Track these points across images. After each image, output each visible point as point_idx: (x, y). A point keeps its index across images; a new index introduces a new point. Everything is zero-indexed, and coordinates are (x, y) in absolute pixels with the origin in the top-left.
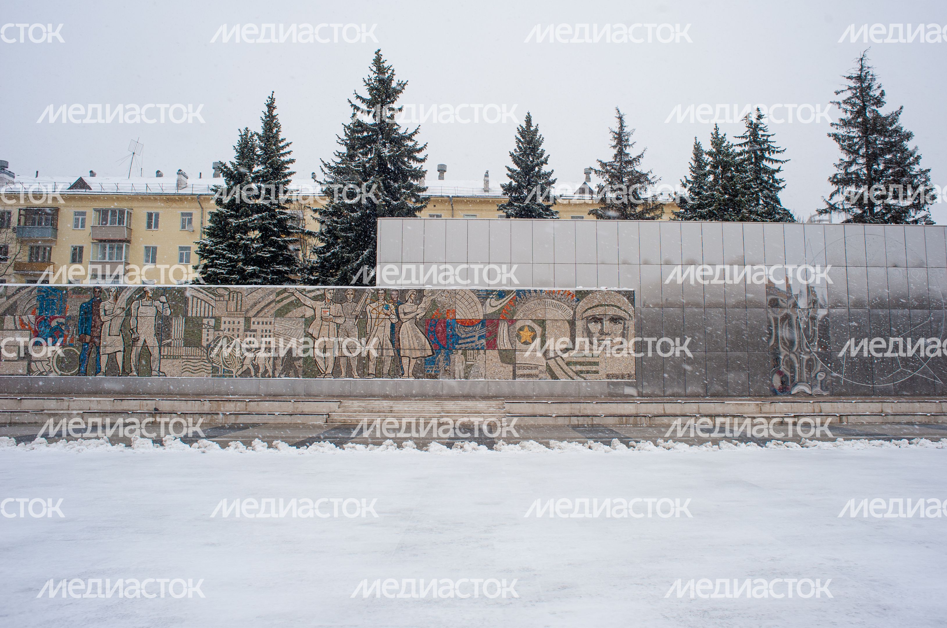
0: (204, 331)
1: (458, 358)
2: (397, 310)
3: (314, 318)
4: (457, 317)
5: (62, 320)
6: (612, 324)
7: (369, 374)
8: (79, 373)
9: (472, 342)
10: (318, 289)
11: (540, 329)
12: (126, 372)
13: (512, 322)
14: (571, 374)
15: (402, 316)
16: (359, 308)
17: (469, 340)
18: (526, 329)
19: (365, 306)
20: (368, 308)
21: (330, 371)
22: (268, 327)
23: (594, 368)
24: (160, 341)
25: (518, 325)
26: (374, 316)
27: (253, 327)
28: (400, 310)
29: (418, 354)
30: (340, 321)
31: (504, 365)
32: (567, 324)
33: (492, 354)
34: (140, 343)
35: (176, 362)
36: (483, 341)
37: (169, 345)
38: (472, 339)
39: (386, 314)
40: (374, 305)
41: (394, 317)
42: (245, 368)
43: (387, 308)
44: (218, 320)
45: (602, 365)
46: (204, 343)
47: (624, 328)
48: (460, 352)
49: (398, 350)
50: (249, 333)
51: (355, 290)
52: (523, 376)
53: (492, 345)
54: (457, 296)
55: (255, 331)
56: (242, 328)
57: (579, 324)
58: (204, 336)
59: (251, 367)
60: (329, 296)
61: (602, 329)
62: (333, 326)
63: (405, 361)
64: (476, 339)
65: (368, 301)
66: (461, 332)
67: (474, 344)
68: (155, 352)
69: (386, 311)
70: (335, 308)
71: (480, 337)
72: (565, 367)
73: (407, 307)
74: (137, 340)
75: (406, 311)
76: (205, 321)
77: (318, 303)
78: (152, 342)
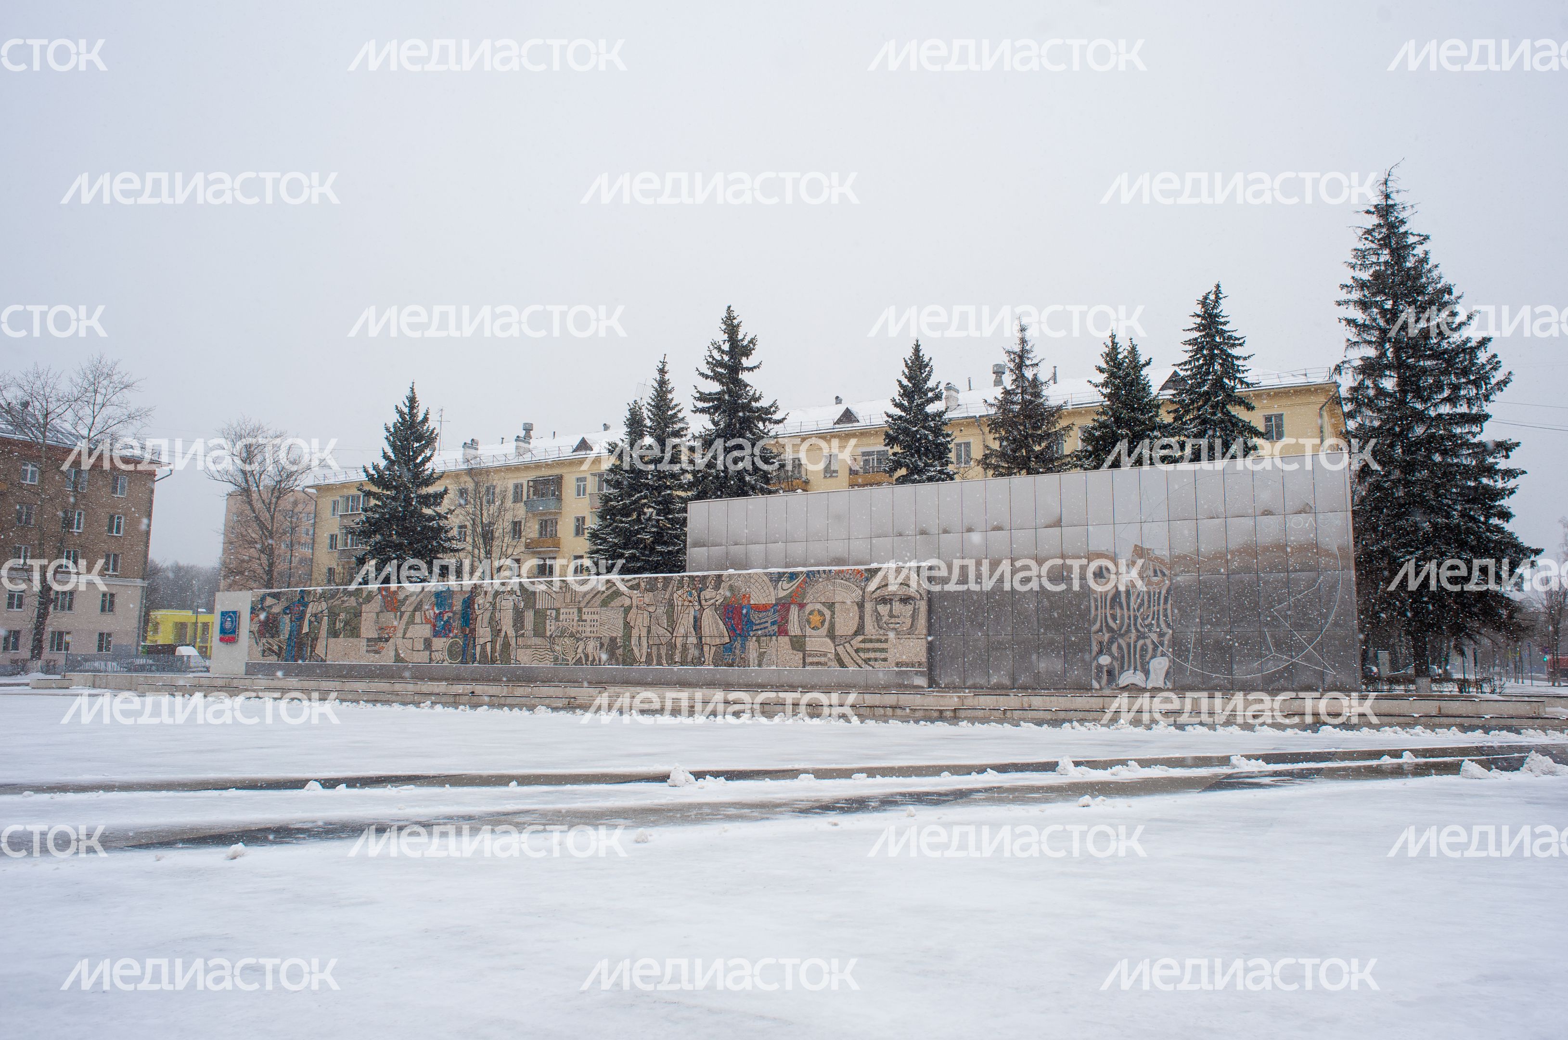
0: (548, 622)
1: (752, 644)
2: (699, 597)
3: (630, 607)
4: (752, 602)
5: (451, 614)
6: (902, 606)
7: (676, 663)
8: (462, 662)
9: (765, 628)
10: (634, 579)
11: (829, 613)
12: (493, 661)
13: (802, 606)
14: (860, 662)
15: (703, 602)
16: (667, 596)
17: (762, 626)
18: (816, 613)
19: (672, 595)
20: (675, 595)
21: (643, 659)
22: (595, 617)
23: (883, 655)
24: (516, 631)
25: (809, 608)
26: (680, 604)
27: (584, 617)
28: (702, 597)
29: (718, 641)
30: (651, 609)
31: (795, 652)
32: (856, 608)
33: (784, 640)
34: (503, 634)
35: (528, 651)
36: (775, 628)
37: (523, 635)
38: (766, 625)
39: (690, 602)
40: (679, 592)
41: (696, 604)
42: (578, 656)
43: (691, 595)
44: (558, 610)
45: (892, 651)
46: (548, 634)
47: (914, 609)
48: (754, 638)
49: (701, 638)
50: (581, 623)
51: (664, 578)
52: (811, 664)
53: (783, 631)
54: (752, 580)
55: (586, 621)
56: (576, 618)
57: (868, 606)
58: (548, 627)
59: (583, 656)
60: (643, 585)
61: (891, 610)
62: (646, 614)
63: (706, 648)
64: (768, 624)
65: (675, 588)
66: (755, 617)
67: (766, 630)
68: (513, 642)
69: (690, 598)
70: (648, 597)
71: (773, 623)
72: (853, 654)
73: (708, 593)
74: (500, 630)
75: (707, 597)
76: (548, 612)
77: (635, 592)
78: (511, 633)
